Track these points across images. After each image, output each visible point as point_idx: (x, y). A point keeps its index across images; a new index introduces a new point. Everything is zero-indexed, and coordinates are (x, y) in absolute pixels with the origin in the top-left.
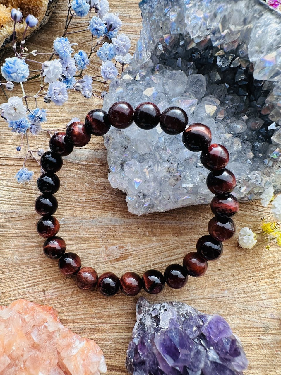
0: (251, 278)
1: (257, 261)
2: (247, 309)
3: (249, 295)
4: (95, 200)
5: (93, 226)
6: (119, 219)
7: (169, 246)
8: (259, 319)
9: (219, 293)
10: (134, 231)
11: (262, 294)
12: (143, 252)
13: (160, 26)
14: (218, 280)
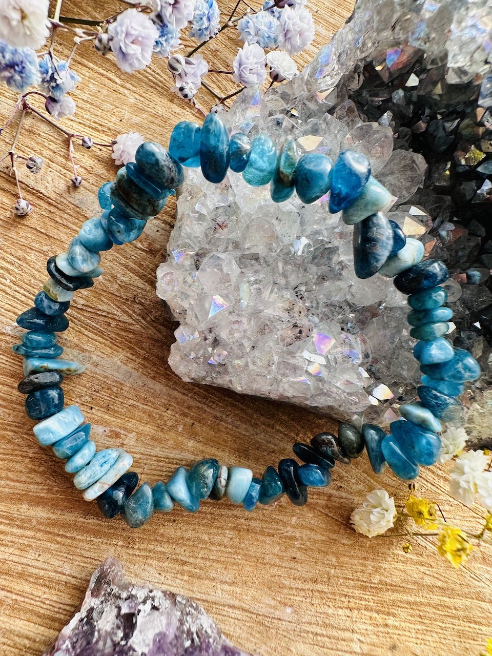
0: (347, 599)
1: (370, 568)
3: (331, 633)
4: (104, 314)
6: (135, 374)
9: (275, 608)
10: (156, 411)
11: (355, 639)
12: (155, 463)
13: (393, 21)
14: (282, 578)
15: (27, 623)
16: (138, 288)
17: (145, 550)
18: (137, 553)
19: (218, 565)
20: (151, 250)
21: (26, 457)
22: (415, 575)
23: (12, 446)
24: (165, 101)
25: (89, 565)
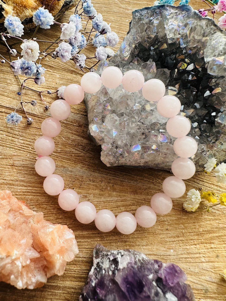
0: (193, 241)
1: (198, 226)
2: (189, 269)
3: (191, 256)
4: (69, 152)
5: (63, 174)
6: (86, 171)
7: (126, 201)
8: (199, 281)
9: (166, 251)
10: (98, 184)
11: (201, 256)
12: (103, 204)
13: (145, 29)
14: (165, 239)
15: (71, 282)
16: (79, 140)
18: (106, 242)
19: (138, 239)
20: (80, 125)
21: (53, 214)
22: (216, 225)
23: (47, 211)
24: (70, 74)
25: (89, 251)
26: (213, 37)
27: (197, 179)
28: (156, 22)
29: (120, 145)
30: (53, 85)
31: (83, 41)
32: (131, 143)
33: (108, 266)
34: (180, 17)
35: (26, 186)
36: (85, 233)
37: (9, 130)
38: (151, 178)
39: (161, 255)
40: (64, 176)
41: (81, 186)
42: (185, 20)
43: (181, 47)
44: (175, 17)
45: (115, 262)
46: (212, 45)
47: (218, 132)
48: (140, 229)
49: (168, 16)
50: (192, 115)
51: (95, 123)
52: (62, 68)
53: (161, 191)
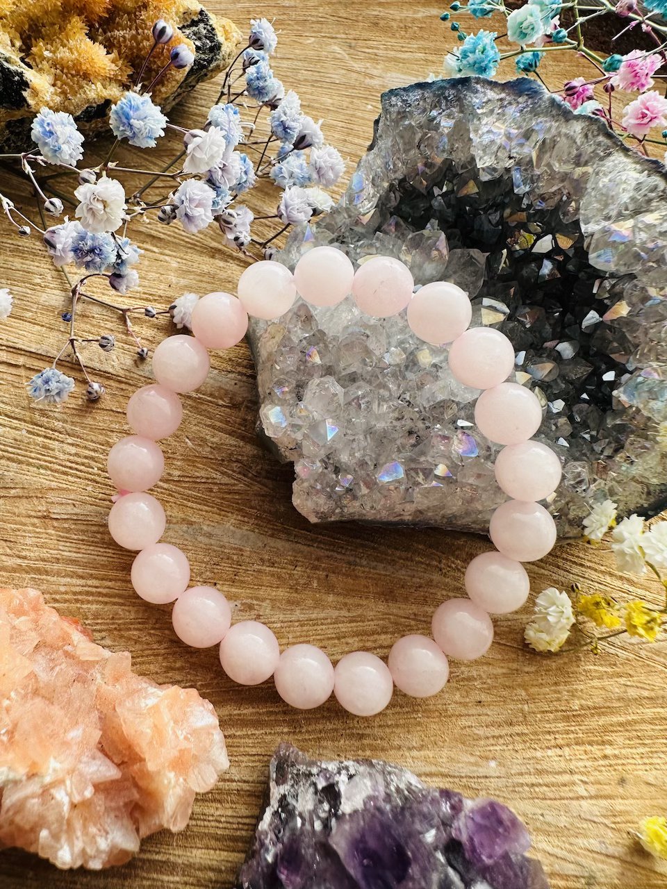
0: (553, 736)
1: (566, 693)
2: (541, 818)
3: (548, 780)
4: (203, 481)
5: (186, 542)
6: (252, 536)
7: (363, 622)
8: (570, 851)
9: (476, 764)
10: (284, 571)
11: (577, 781)
12: (299, 629)
13: (417, 141)
14: (473, 729)
15: (206, 851)
16: (231, 445)
17: (314, 731)
18: (307, 737)
19: (398, 731)
20: (234, 405)
21: (158, 655)
22: (617, 690)
23: (140, 647)
24: (207, 259)
25: (258, 764)
26: (603, 166)
27: (563, 559)
28: (446, 124)
29: (345, 463)
30: (162, 290)
31: (246, 173)
32: (377, 460)
33: (310, 806)
34: (512, 111)
35: (82, 577)
36: (247, 711)
37: (37, 416)
38: (433, 556)
39: (462, 777)
40: (190, 548)
41: (237, 577)
42: (524, 120)
43: (516, 191)
44: (497, 111)
45: (331, 794)
46: (601, 189)
47: (621, 429)
48: (401, 700)
49: (478, 108)
50: (547, 379)
51: (276, 402)
52: (186, 242)
53: (461, 592)
